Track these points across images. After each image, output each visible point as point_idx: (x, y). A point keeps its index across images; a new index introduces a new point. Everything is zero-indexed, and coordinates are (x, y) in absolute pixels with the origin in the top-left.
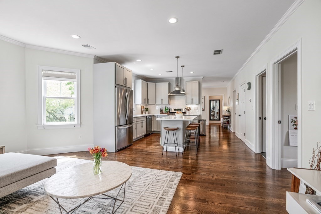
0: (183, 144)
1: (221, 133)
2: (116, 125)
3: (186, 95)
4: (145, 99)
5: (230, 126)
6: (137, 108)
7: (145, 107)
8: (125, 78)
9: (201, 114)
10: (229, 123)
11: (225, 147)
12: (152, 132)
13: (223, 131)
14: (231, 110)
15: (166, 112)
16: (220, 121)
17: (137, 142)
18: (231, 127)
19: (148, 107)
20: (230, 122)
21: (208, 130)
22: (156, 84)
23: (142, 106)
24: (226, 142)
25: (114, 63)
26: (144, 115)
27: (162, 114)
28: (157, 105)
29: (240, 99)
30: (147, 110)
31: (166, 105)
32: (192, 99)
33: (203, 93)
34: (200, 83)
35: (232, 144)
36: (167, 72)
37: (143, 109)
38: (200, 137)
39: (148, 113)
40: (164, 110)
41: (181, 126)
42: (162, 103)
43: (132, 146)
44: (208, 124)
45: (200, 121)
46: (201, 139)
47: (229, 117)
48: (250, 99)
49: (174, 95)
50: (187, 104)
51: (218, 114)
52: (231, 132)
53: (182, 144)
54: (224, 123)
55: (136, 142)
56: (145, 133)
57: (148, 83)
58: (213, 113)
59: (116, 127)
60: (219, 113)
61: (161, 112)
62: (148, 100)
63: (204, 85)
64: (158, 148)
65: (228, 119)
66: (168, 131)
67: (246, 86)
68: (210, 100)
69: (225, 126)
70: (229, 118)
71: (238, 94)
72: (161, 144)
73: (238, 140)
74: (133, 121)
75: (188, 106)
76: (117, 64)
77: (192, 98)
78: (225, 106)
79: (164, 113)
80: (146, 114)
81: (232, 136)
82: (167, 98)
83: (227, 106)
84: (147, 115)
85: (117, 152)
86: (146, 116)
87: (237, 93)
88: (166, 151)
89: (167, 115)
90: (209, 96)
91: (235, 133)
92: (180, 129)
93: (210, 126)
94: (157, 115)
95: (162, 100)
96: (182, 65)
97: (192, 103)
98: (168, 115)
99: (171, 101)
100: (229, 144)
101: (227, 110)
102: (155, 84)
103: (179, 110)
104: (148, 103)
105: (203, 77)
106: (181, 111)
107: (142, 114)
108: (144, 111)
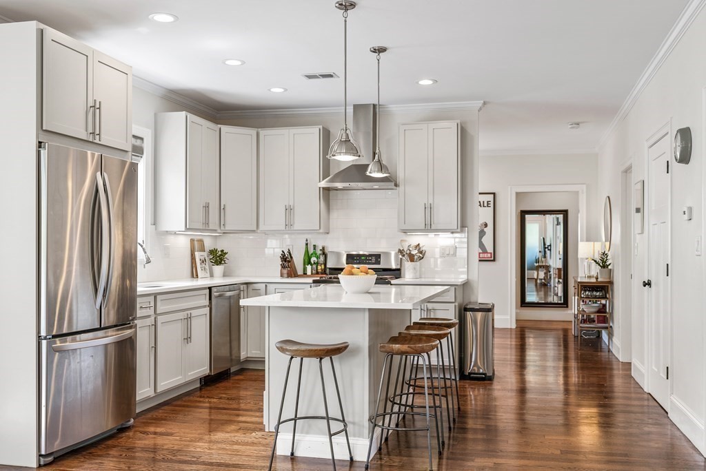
0: (370, 420)
1: (573, 364)
2: (43, 333)
3: (401, 188)
4: (207, 207)
5: (611, 335)
6: (166, 248)
7: (209, 245)
8: (91, 103)
9: (474, 277)
10: (605, 320)
11: (588, 434)
12: (238, 361)
13: (577, 359)
14: (613, 258)
15: (309, 268)
16: (569, 312)
17: (159, 413)
18: (615, 339)
20: (612, 314)
21: (514, 352)
22: (263, 132)
23: (192, 241)
24: (594, 410)
25: (32, 26)
26: (203, 281)
27: (289, 276)
28: (266, 233)
29: (650, 206)
30: (218, 258)
31: (308, 236)
33: (483, 180)
34: (471, 130)
35: (619, 419)
36: (310, 77)
37: (197, 254)
38: (467, 383)
39: (225, 275)
40: (298, 260)
41: (358, 335)
42: (289, 224)
43: (131, 434)
44: (514, 326)
45: (466, 310)
46: (474, 395)
47: (607, 292)
48: (690, 209)
49: (344, 189)
50: (405, 232)
51: (559, 278)
52: (614, 360)
53: (366, 423)
54: (584, 321)
55: (155, 414)
56: (204, 369)
57: (225, 129)
58: (542, 275)
59: (44, 343)
60: (564, 273)
61: (283, 267)
62: (221, 209)
63: (484, 143)
64: (253, 444)
65: (603, 302)
66: (297, 361)
67: (671, 147)
68: (523, 214)
69: (588, 332)
70: (605, 298)
71: (639, 186)
72: (265, 422)
73: (642, 399)
74: (139, 313)
75: (414, 240)
76: (51, 33)
77: (431, 201)
78: (588, 240)
79: (300, 272)
80: (212, 275)
81: (618, 382)
82: (314, 203)
83: (596, 239)
84: (218, 280)
85: (45, 465)
86: (210, 288)
87: (636, 177)
88: (293, 457)
89: (310, 280)
90: (518, 194)
91: (628, 366)
92: (356, 351)
93: (522, 332)
94: (267, 284)
95: (289, 210)
96: (377, 45)
97: (429, 228)
98: (315, 282)
99: (334, 215)
100: (606, 422)
101: (598, 258)
102: (257, 134)
103: (371, 260)
104: (222, 223)
105: (480, 105)
106: (379, 263)
107: (193, 276)
108: (203, 262)
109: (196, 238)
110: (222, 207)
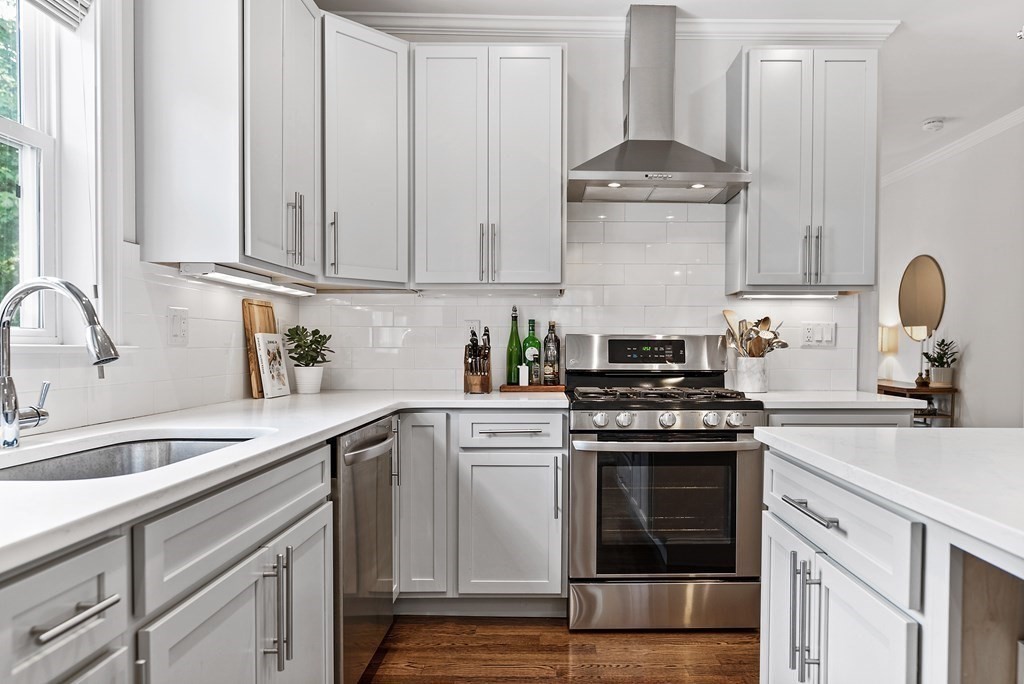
4: (298, 206)
7: (283, 314)
15: (524, 370)
19: (312, 319)
23: (246, 305)
28: (426, 290)
30: (308, 348)
31: (519, 302)
32: (814, 241)
37: (261, 339)
40: (499, 352)
61: (469, 369)
62: (327, 225)
86: (333, 442)
94: (449, 411)
95: (489, 236)
102: (411, 57)
103: (663, 353)
104: (330, 259)
105: (891, 30)
106: (681, 359)
107: (249, 394)
108: (274, 359)
109: (257, 298)
110: (329, 219)
